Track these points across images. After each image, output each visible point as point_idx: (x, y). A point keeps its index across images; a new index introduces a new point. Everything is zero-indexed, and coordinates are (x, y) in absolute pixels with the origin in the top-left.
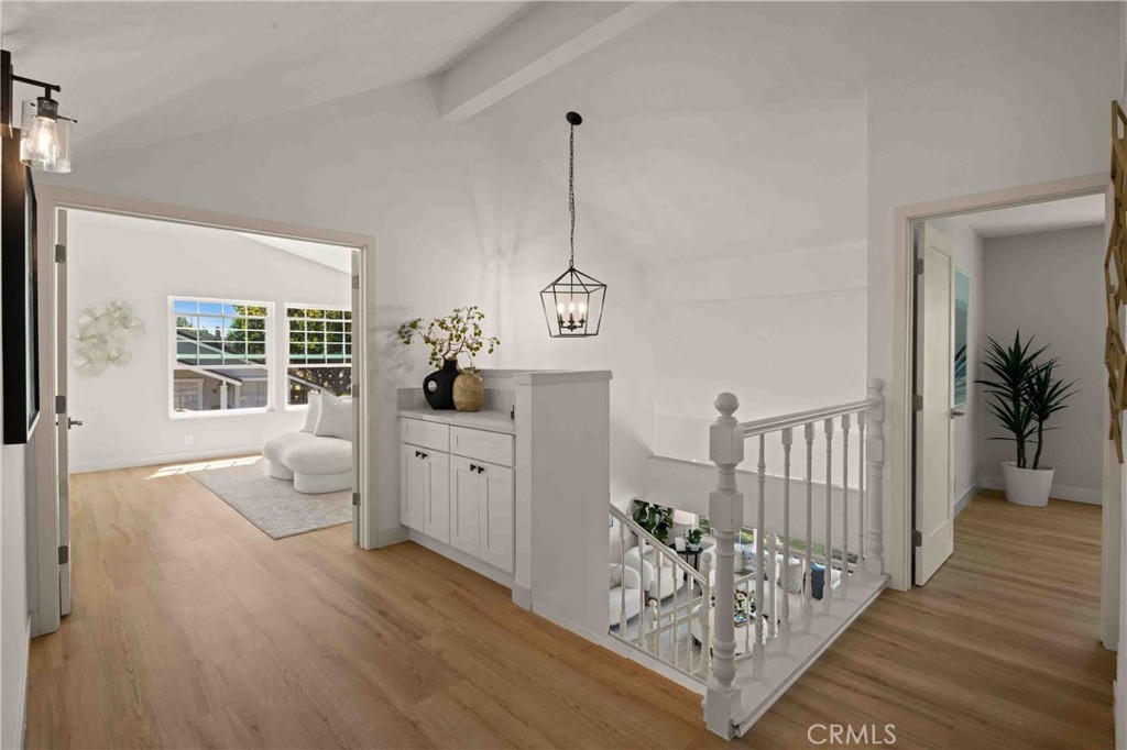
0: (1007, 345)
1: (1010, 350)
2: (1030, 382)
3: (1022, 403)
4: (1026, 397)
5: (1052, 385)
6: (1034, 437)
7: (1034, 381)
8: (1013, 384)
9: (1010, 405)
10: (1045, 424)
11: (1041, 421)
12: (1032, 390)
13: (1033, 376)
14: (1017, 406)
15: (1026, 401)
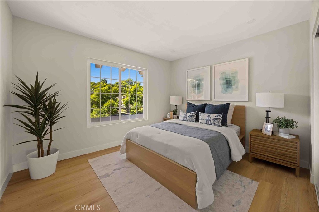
0: (30, 83)
1: (31, 86)
2: (44, 104)
3: (40, 117)
4: (43, 113)
5: (57, 104)
6: (47, 136)
7: (47, 103)
8: (35, 106)
9: (33, 119)
10: (54, 127)
11: (51, 126)
12: (46, 109)
13: (46, 101)
14: (37, 119)
15: (43, 116)
